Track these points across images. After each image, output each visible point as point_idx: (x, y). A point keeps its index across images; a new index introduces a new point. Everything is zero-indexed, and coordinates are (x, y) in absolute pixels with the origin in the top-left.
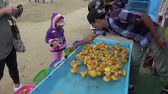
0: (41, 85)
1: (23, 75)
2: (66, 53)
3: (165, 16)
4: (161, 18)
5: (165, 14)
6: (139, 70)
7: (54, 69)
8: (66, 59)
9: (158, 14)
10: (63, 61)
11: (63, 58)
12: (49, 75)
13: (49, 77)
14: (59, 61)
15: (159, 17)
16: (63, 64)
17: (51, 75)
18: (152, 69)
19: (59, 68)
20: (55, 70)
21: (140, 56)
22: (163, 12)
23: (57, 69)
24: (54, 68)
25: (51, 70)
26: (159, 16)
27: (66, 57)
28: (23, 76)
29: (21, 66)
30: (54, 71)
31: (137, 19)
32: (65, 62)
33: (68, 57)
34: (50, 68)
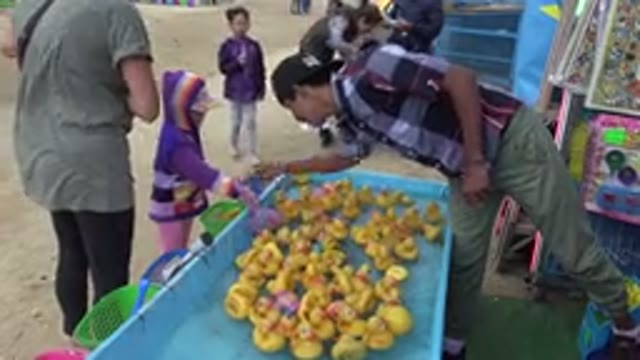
0: (106, 350)
1: (34, 311)
2: (207, 224)
3: (571, 86)
4: (556, 94)
5: (572, 79)
6: (478, 286)
7: (159, 289)
8: (209, 249)
9: (546, 77)
10: (195, 255)
11: (196, 244)
12: (141, 311)
13: (142, 318)
14: (182, 255)
15: (551, 89)
16: (194, 267)
17: (148, 312)
18: (528, 280)
19: (179, 283)
20: (164, 289)
21: (476, 231)
22: (564, 72)
23: (171, 289)
24: (158, 285)
25: (150, 290)
26: (550, 84)
27: (207, 239)
28: (37, 316)
29: (30, 277)
30: (159, 294)
31: (430, 82)
32: (204, 259)
33: (216, 240)
34: (145, 282)
